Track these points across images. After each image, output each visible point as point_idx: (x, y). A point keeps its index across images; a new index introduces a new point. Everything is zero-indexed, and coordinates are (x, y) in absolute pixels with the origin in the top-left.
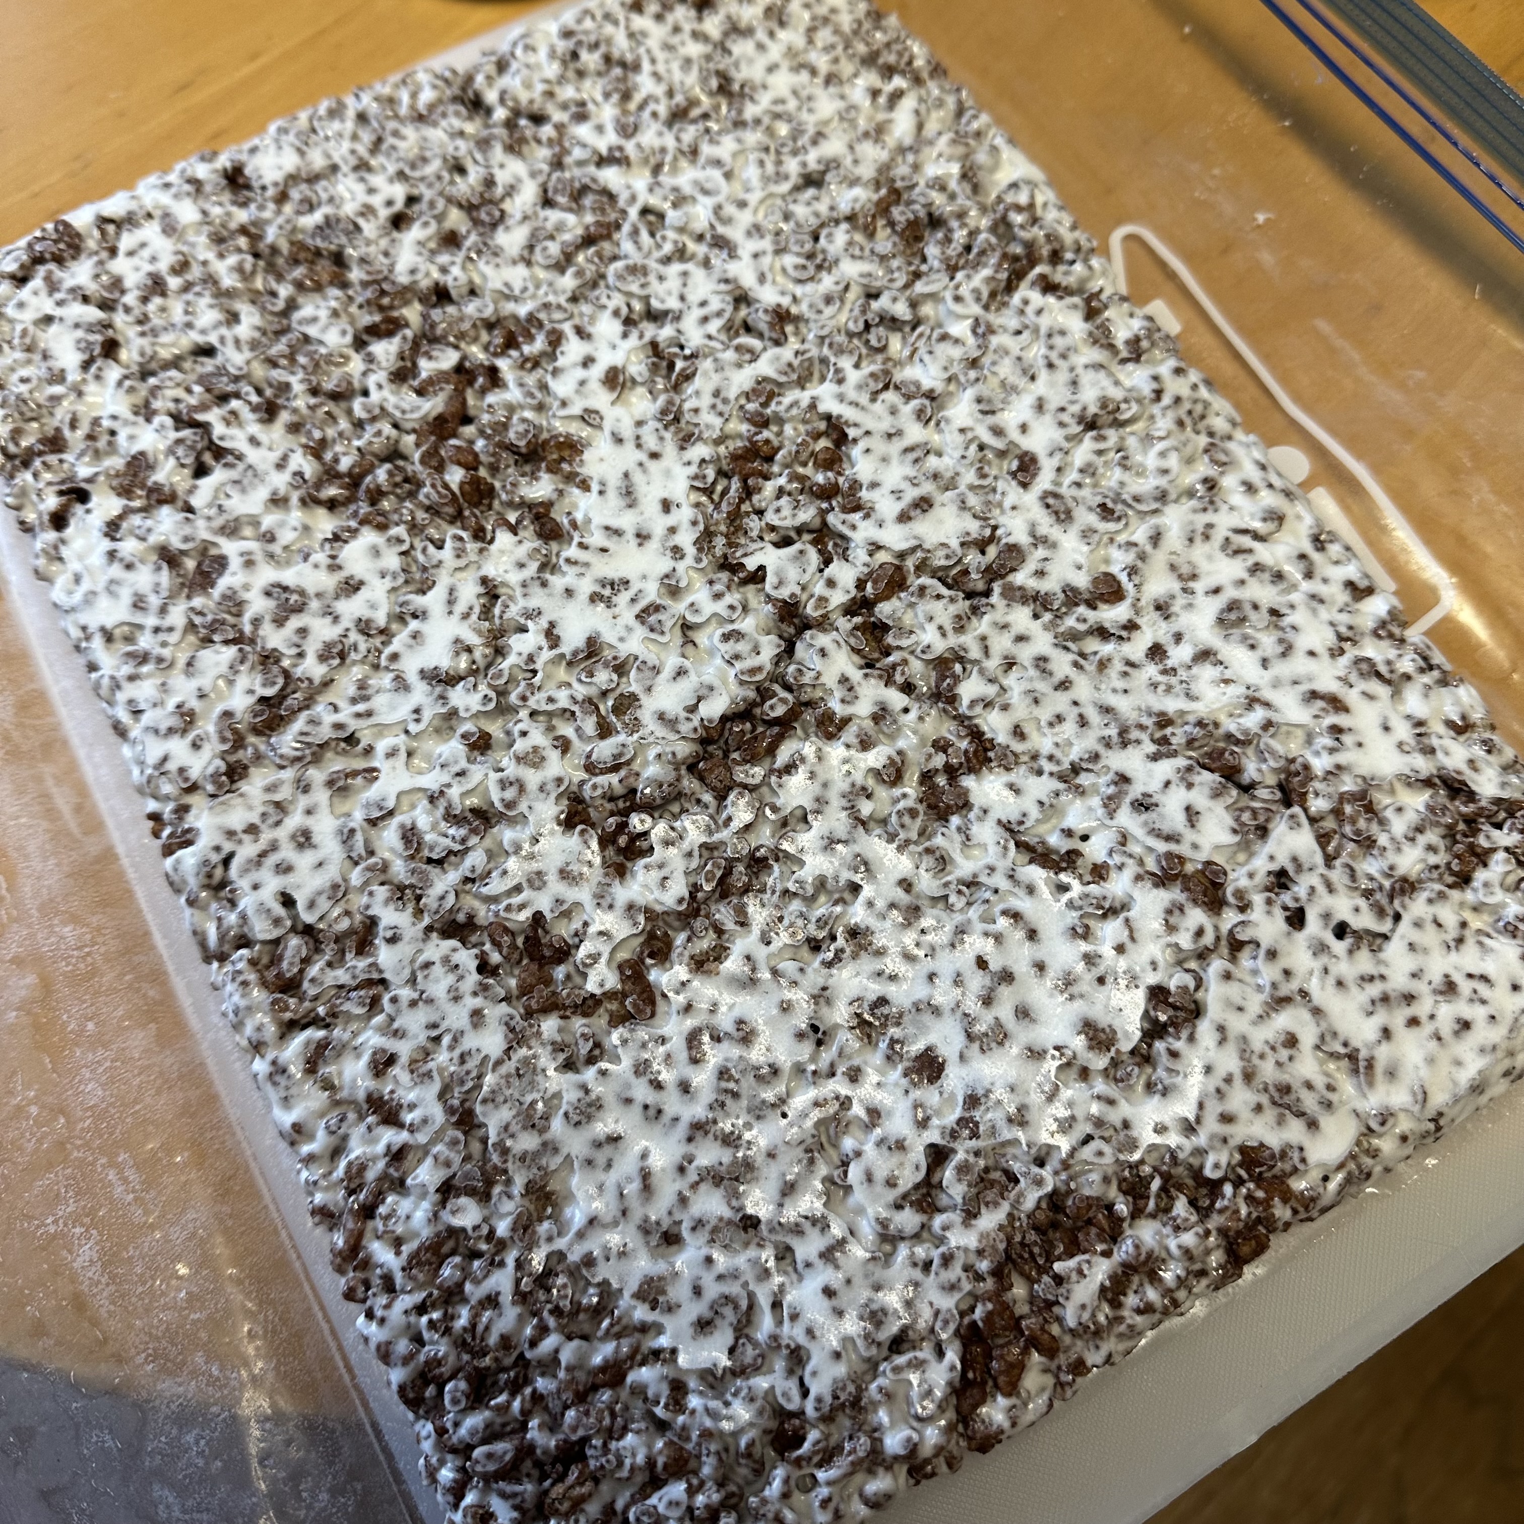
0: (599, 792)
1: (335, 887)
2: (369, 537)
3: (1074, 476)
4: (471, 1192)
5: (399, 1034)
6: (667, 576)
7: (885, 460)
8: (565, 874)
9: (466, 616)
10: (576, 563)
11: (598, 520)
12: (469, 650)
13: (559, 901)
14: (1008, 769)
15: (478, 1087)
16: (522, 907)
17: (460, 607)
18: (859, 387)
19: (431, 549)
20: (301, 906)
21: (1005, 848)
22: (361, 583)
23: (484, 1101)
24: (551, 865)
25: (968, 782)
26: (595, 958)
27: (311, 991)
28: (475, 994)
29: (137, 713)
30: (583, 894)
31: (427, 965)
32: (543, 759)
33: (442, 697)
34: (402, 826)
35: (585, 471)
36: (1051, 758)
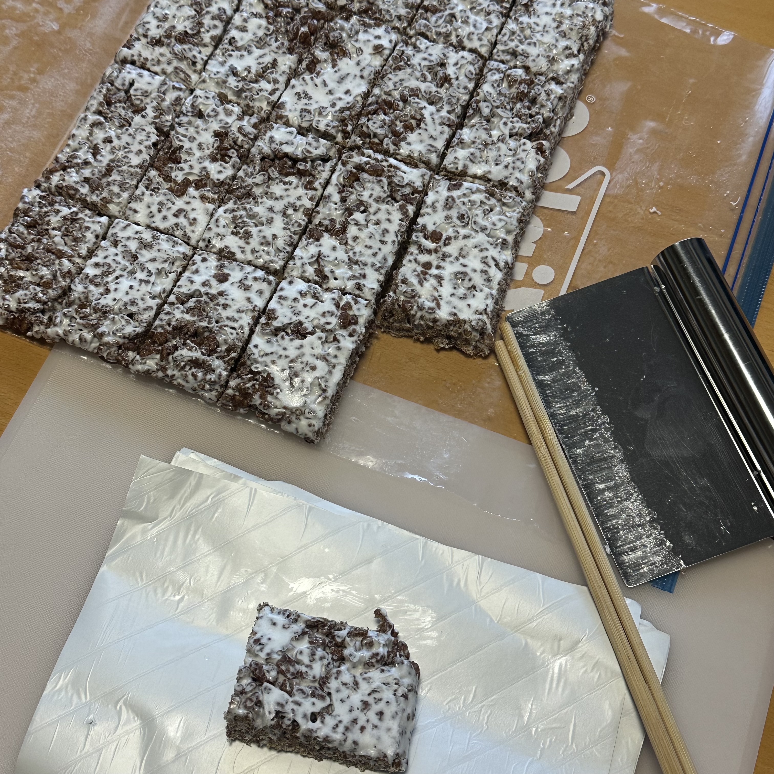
0: (233, 136)
1: (146, 92)
2: (263, 22)
3: (466, 200)
4: (90, 186)
5: (118, 137)
6: (323, 108)
7: (421, 141)
8: (200, 145)
9: (259, 64)
10: (304, 81)
11: (325, 77)
12: (249, 72)
13: (191, 149)
14: (340, 243)
15: (120, 166)
16: (180, 141)
17: (261, 60)
18: (441, 117)
19: (273, 40)
20: (133, 88)
21: (312, 258)
22: (247, 31)
23: (118, 171)
24: (200, 139)
25: (326, 235)
26: (182, 169)
27: (113, 109)
28: (146, 147)
29: (156, 6)
30: (198, 154)
31: (144, 130)
32: (231, 115)
33: (228, 76)
34: (180, 96)
35: (339, 62)
36: (354, 253)
